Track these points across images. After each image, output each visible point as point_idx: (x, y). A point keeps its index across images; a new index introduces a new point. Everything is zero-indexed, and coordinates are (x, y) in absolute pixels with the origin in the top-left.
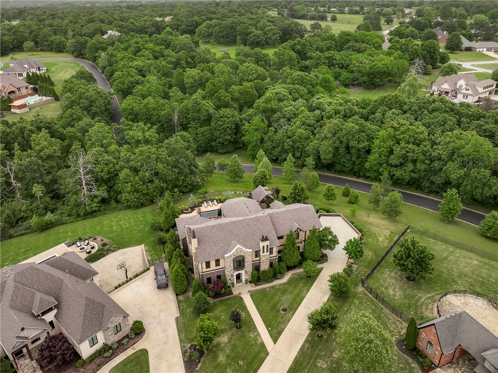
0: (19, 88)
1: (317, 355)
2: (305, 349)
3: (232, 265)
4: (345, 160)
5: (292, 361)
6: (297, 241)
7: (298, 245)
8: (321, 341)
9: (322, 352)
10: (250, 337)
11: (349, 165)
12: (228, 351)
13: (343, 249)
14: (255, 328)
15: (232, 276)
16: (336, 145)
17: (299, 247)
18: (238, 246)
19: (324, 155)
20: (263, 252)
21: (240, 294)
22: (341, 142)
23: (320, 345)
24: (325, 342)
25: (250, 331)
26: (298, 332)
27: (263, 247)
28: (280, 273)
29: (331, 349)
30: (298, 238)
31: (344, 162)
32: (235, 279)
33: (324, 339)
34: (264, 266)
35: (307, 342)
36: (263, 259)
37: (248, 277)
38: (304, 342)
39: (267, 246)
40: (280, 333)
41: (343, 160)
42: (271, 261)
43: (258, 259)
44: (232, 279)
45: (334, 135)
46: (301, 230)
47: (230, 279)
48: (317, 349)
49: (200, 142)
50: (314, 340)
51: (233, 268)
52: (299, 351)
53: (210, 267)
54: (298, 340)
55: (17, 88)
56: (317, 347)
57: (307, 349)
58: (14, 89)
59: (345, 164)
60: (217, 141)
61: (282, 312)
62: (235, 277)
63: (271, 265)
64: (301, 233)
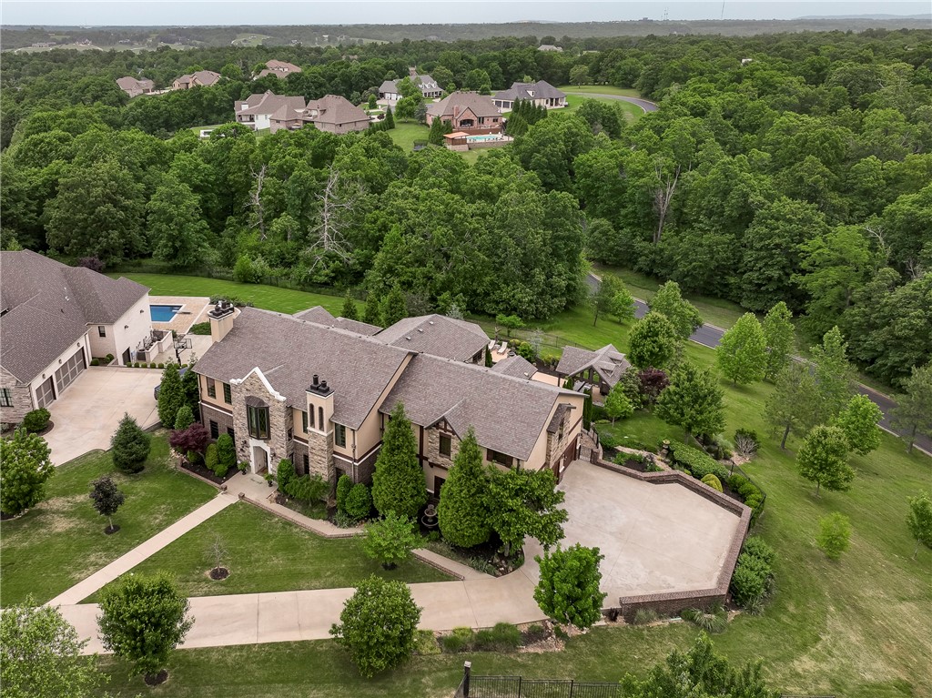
0: (483, 118)
10: (86, 556)
15: (246, 444)
20: (313, 423)
21: (226, 490)
25: (108, 549)
27: (312, 408)
28: (345, 511)
30: (446, 451)
32: (252, 459)
34: (317, 468)
42: (339, 465)
44: (246, 452)
46: (453, 431)
49: (694, 264)
53: (215, 397)
55: (479, 118)
58: (472, 117)
60: (745, 276)
62: (251, 451)
64: (456, 442)
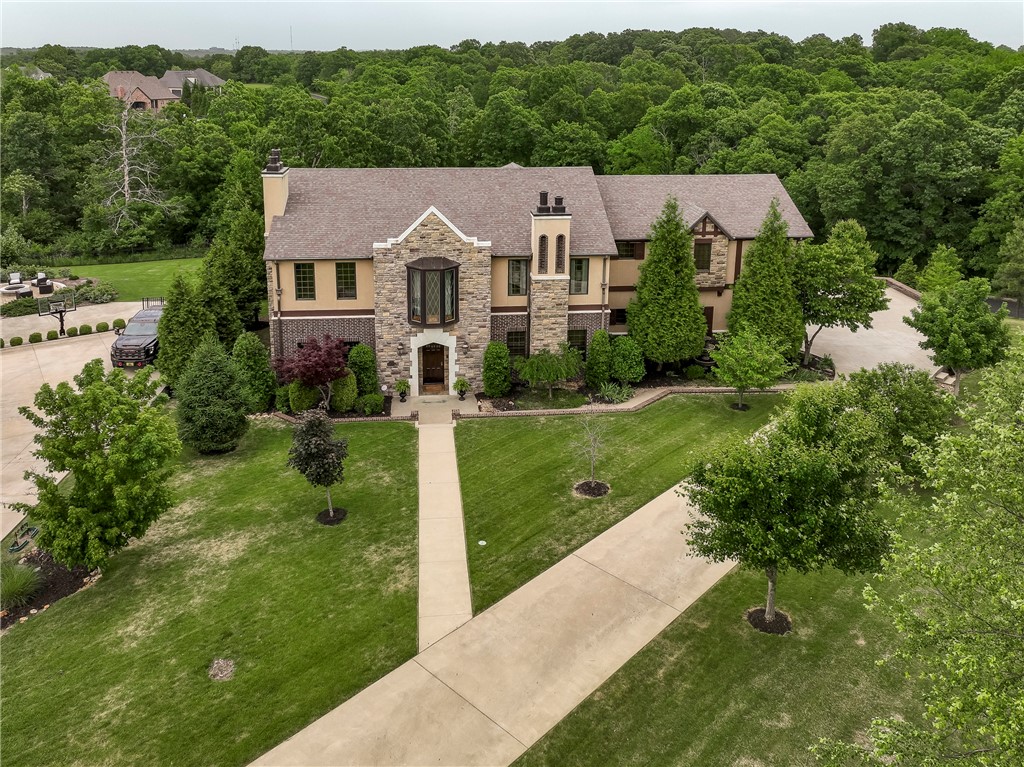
0: (156, 101)
1: (738, 724)
2: (661, 672)
3: (402, 296)
4: (898, 226)
5: (548, 726)
6: (701, 278)
7: (705, 301)
8: (773, 650)
9: (772, 714)
10: (359, 560)
11: (912, 242)
12: (198, 600)
13: (907, 321)
14: (412, 530)
15: (403, 351)
16: (870, 176)
17: (709, 312)
18: (432, 209)
19: (833, 200)
20: (543, 267)
21: (415, 417)
22: (887, 169)
23: (761, 670)
24: (802, 659)
25: (376, 538)
26: (635, 582)
27: (543, 239)
28: (613, 380)
29: (845, 706)
30: (703, 263)
31: (897, 232)
32: (415, 370)
33: (797, 643)
34: (548, 337)
35: (682, 638)
36: (539, 299)
37: (471, 374)
38: (664, 634)
39: (561, 238)
40: (528, 570)
41: (894, 225)
42: (579, 326)
43: (519, 301)
44: (402, 365)
45: (864, 149)
46: (719, 230)
47: (391, 364)
48: (737, 689)
50: (725, 636)
51: (404, 310)
52: (614, 679)
53: (313, 297)
54: (623, 620)
55: (152, 101)
56: (744, 677)
57: (670, 678)
58: (143, 99)
59: (898, 239)
61: (575, 494)
62: (414, 357)
63: (577, 338)
64: (719, 245)
